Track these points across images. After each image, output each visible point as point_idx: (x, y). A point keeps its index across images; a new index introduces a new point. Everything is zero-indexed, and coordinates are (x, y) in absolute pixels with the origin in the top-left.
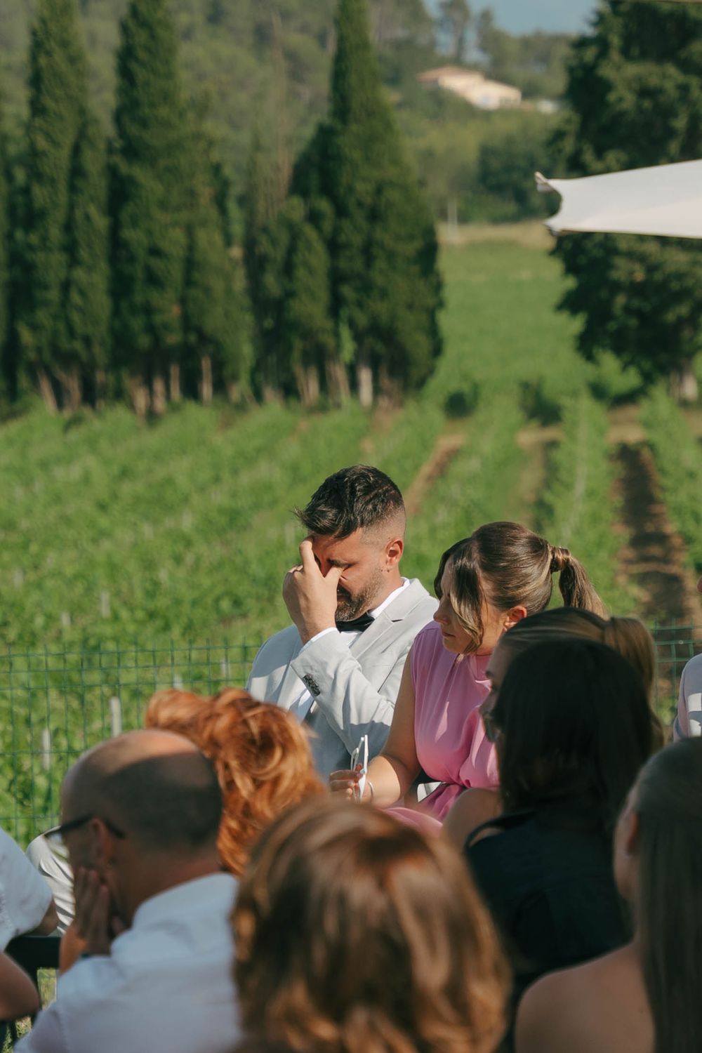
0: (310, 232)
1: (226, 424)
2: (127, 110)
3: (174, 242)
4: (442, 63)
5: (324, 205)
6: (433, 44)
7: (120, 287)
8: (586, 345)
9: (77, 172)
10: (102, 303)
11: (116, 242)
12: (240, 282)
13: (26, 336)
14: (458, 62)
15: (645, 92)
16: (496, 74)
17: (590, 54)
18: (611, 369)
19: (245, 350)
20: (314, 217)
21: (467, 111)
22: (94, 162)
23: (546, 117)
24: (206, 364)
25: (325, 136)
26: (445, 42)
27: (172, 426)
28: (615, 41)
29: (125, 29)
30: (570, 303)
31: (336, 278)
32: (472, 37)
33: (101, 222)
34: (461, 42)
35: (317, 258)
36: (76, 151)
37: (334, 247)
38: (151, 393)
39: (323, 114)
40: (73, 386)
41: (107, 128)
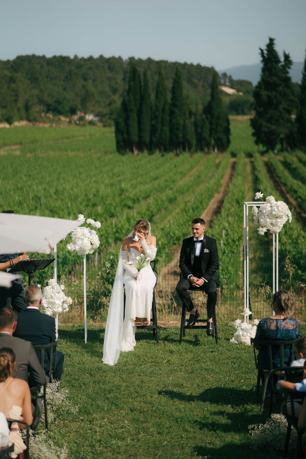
0: (206, 121)
1: (191, 156)
2: (174, 98)
3: (181, 122)
4: (222, 85)
5: (209, 116)
6: (220, 81)
7: (171, 130)
8: (257, 143)
9: (164, 110)
10: (168, 133)
11: (171, 121)
12: (193, 129)
13: (154, 139)
14: (225, 85)
15: (268, 96)
16: (232, 87)
17: (258, 89)
18: (262, 148)
19: (194, 142)
20: (207, 118)
21: (227, 94)
22: (167, 107)
23: (241, 96)
24: (187, 145)
25: (210, 103)
26: (222, 81)
27: (181, 156)
28: (263, 87)
29: (173, 84)
30: (254, 135)
31: (211, 130)
32: (227, 80)
33: (168, 118)
34: (225, 81)
35: (208, 126)
36: (164, 105)
37: (211, 124)
38: (177, 151)
39: (209, 98)
40: (162, 149)
41: (170, 101)
